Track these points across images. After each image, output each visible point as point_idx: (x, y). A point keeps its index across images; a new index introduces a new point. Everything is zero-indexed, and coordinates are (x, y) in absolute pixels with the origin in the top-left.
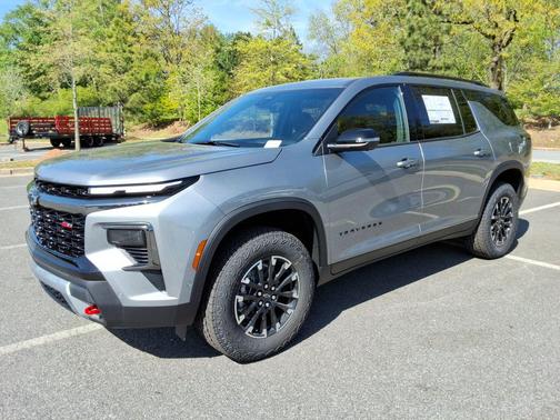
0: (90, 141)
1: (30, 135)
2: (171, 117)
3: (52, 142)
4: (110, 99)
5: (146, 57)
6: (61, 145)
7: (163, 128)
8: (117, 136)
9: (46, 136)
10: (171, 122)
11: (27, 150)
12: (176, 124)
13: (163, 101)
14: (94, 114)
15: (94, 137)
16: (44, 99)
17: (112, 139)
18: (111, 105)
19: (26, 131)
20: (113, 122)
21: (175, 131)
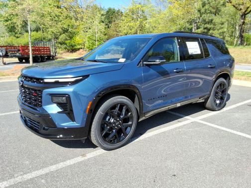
0: (39, 59)
1: (6, 56)
2: (78, 47)
3: (19, 59)
4: (50, 37)
5: (66, 18)
6: (24, 61)
7: (75, 52)
8: (53, 57)
9: (15, 56)
10: (79, 49)
11: (5, 64)
12: (81, 50)
13: (75, 39)
14: (41, 45)
15: (41, 57)
16: (18, 37)
17: (50, 58)
18: (50, 40)
19: (4, 53)
20: (51, 49)
21: (80, 54)
